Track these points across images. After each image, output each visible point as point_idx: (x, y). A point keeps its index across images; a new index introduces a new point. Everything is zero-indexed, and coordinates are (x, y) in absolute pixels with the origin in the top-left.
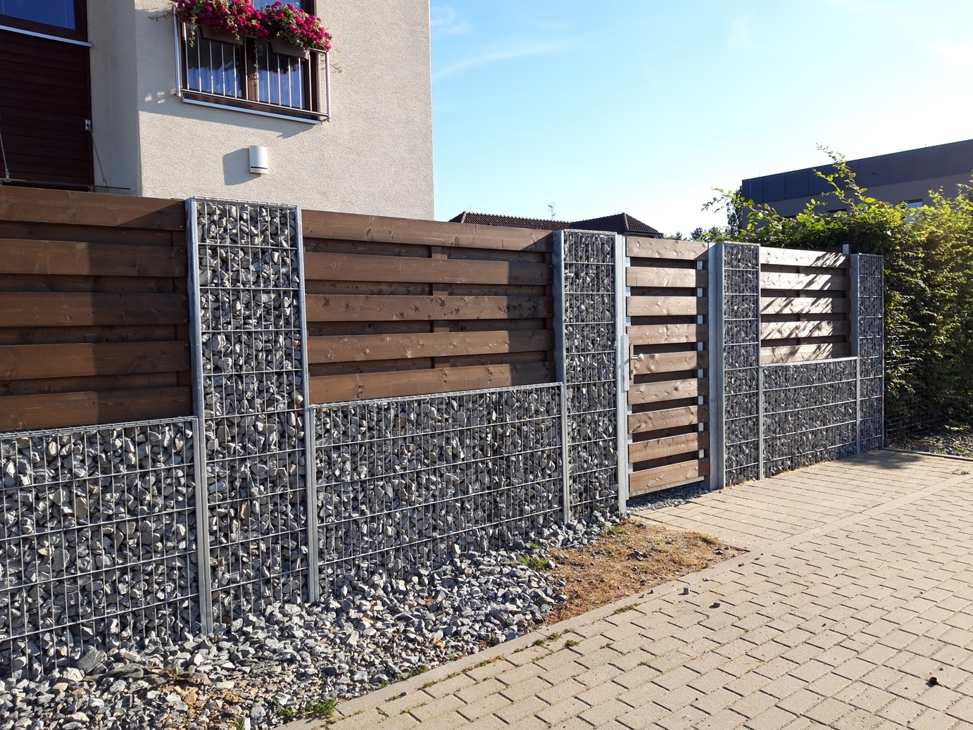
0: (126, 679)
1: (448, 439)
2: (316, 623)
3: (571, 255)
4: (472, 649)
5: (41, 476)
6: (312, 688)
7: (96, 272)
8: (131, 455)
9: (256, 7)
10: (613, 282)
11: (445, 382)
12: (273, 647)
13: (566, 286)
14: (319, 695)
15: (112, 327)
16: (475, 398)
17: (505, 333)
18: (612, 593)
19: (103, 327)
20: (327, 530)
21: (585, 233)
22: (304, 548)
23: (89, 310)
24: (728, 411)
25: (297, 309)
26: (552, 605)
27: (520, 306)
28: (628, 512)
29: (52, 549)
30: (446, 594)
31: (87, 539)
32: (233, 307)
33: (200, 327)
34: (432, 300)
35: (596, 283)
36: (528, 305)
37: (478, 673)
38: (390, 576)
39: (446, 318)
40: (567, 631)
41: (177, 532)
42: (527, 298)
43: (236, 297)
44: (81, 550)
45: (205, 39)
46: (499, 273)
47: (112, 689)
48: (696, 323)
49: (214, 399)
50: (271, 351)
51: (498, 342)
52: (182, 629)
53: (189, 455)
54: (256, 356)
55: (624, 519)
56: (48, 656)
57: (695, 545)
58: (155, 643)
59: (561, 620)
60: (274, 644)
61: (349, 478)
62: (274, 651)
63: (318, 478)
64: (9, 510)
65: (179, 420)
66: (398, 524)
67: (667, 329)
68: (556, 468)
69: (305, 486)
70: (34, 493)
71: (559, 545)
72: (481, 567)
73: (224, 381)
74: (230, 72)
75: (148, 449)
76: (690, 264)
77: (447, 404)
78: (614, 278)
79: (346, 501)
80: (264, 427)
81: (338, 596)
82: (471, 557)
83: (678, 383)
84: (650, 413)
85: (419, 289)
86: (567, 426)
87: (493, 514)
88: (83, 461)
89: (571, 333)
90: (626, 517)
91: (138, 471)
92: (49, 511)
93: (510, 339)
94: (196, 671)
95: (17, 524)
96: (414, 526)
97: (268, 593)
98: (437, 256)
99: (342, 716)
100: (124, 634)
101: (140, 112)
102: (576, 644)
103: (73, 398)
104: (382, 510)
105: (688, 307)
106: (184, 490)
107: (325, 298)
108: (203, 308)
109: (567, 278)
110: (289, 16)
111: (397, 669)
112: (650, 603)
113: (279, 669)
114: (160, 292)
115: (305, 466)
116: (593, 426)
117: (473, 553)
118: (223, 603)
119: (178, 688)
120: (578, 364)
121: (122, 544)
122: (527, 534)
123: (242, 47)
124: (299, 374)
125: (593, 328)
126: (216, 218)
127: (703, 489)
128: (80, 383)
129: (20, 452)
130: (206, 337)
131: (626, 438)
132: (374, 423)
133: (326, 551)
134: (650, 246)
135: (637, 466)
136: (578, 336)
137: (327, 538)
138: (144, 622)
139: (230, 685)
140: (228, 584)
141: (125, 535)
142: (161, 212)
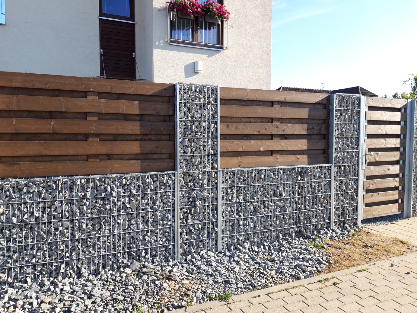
0: (147, 275)
1: (278, 187)
2: (221, 261)
3: (339, 105)
4: (289, 280)
5: (119, 192)
6: (220, 288)
7: (142, 113)
8: (152, 185)
9: (200, 3)
10: (359, 118)
11: (277, 162)
12: (204, 269)
13: (336, 120)
14: (223, 291)
15: (146, 135)
16: (290, 170)
17: (305, 141)
18: (355, 262)
19: (143, 135)
20: (226, 222)
21: (346, 95)
22: (216, 228)
23: (138, 128)
24: (415, 181)
25: (216, 129)
26: (326, 265)
27: (313, 128)
28: (362, 226)
29: (122, 221)
30: (276, 255)
31: (135, 218)
32: (191, 128)
33: (179, 136)
34: (273, 125)
35: (350, 118)
36: (317, 128)
37: (293, 291)
38: (251, 244)
39: (279, 133)
40: (333, 278)
41: (167, 218)
42: (317, 125)
43: (192, 124)
44: (133, 222)
45: (179, 18)
46: (304, 113)
47: (142, 278)
48: (400, 138)
49: (183, 165)
50: (205, 146)
51: (302, 144)
52: (168, 257)
53: (173, 187)
54: (200, 148)
55: (360, 229)
56: (119, 262)
57: (397, 244)
58: (158, 262)
59: (331, 272)
60: (204, 267)
61: (235, 200)
62: (204, 270)
63: (222, 200)
64: (107, 204)
65: (170, 172)
66: (255, 222)
67: (385, 140)
68: (328, 203)
69: (217, 202)
70: (117, 198)
71: (328, 238)
72: (292, 244)
73: (187, 158)
74: (188, 31)
75: (158, 183)
76: (398, 110)
77: (278, 172)
78: (359, 116)
79: (234, 210)
80: (202, 177)
81: (229, 250)
82: (287, 240)
83: (390, 167)
84: (375, 180)
85: (267, 120)
86: (334, 184)
87: (297, 221)
88: (134, 187)
89: (337, 142)
90: (361, 228)
91: (154, 192)
92: (122, 206)
93: (308, 144)
94: (174, 275)
95: (110, 210)
96: (262, 224)
97: (201, 246)
98: (276, 106)
99: (233, 302)
100: (147, 257)
101: (154, 49)
102: (338, 284)
103: (132, 162)
104: (248, 216)
105: (396, 130)
106: (171, 201)
107: (227, 124)
108: (181, 128)
109: (336, 116)
110: (212, 6)
111: (256, 285)
112: (374, 269)
113: (206, 278)
114: (164, 121)
115: (217, 194)
116: (346, 185)
117: (288, 238)
118: (184, 248)
119: (167, 281)
120: (340, 156)
121: (147, 220)
122: (313, 232)
123: (194, 20)
124: (216, 156)
125: (348, 139)
126: (186, 91)
127: (400, 218)
128: (134, 157)
129: (112, 182)
130: (181, 139)
131: (363, 191)
132: (246, 178)
133: (225, 231)
134: (378, 101)
135: (367, 205)
136: (341, 143)
137: (225, 225)
138: (154, 253)
139: (187, 282)
140: (186, 240)
141: (149, 217)
142: (165, 89)
